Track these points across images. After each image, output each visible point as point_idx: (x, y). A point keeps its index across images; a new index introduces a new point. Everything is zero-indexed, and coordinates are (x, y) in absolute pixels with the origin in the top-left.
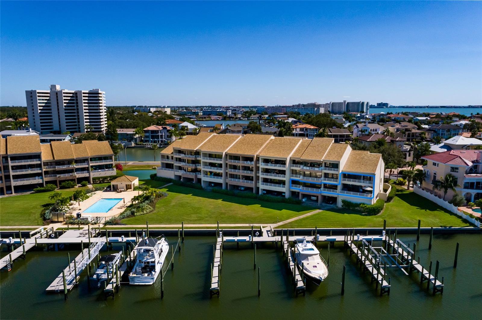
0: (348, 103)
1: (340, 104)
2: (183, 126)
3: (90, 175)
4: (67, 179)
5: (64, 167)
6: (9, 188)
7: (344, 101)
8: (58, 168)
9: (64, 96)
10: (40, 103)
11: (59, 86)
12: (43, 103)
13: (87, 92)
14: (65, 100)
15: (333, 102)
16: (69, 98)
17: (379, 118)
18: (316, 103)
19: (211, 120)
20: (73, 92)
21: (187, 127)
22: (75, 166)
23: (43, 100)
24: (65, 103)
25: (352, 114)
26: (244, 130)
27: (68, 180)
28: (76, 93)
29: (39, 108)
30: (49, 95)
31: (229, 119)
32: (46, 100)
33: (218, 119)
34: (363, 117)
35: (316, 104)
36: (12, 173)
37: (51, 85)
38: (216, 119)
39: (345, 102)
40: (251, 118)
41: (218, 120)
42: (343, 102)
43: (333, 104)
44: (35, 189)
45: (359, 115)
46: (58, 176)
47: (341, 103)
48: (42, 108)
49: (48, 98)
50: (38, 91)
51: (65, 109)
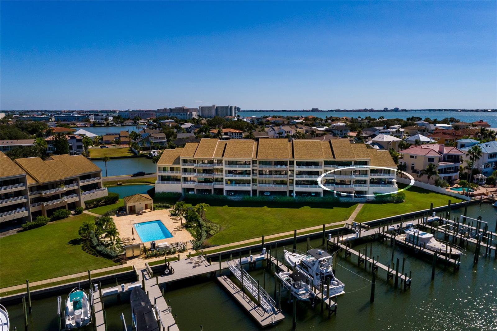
0: (217, 107)
1: (209, 108)
2: (80, 134)
3: (80, 198)
5: (51, 192)
8: (45, 193)
21: (85, 135)
22: (65, 189)
25: (228, 118)
27: (59, 208)
35: (185, 108)
38: (84, 125)
40: (125, 123)
42: (212, 106)
43: (202, 109)
46: (45, 204)
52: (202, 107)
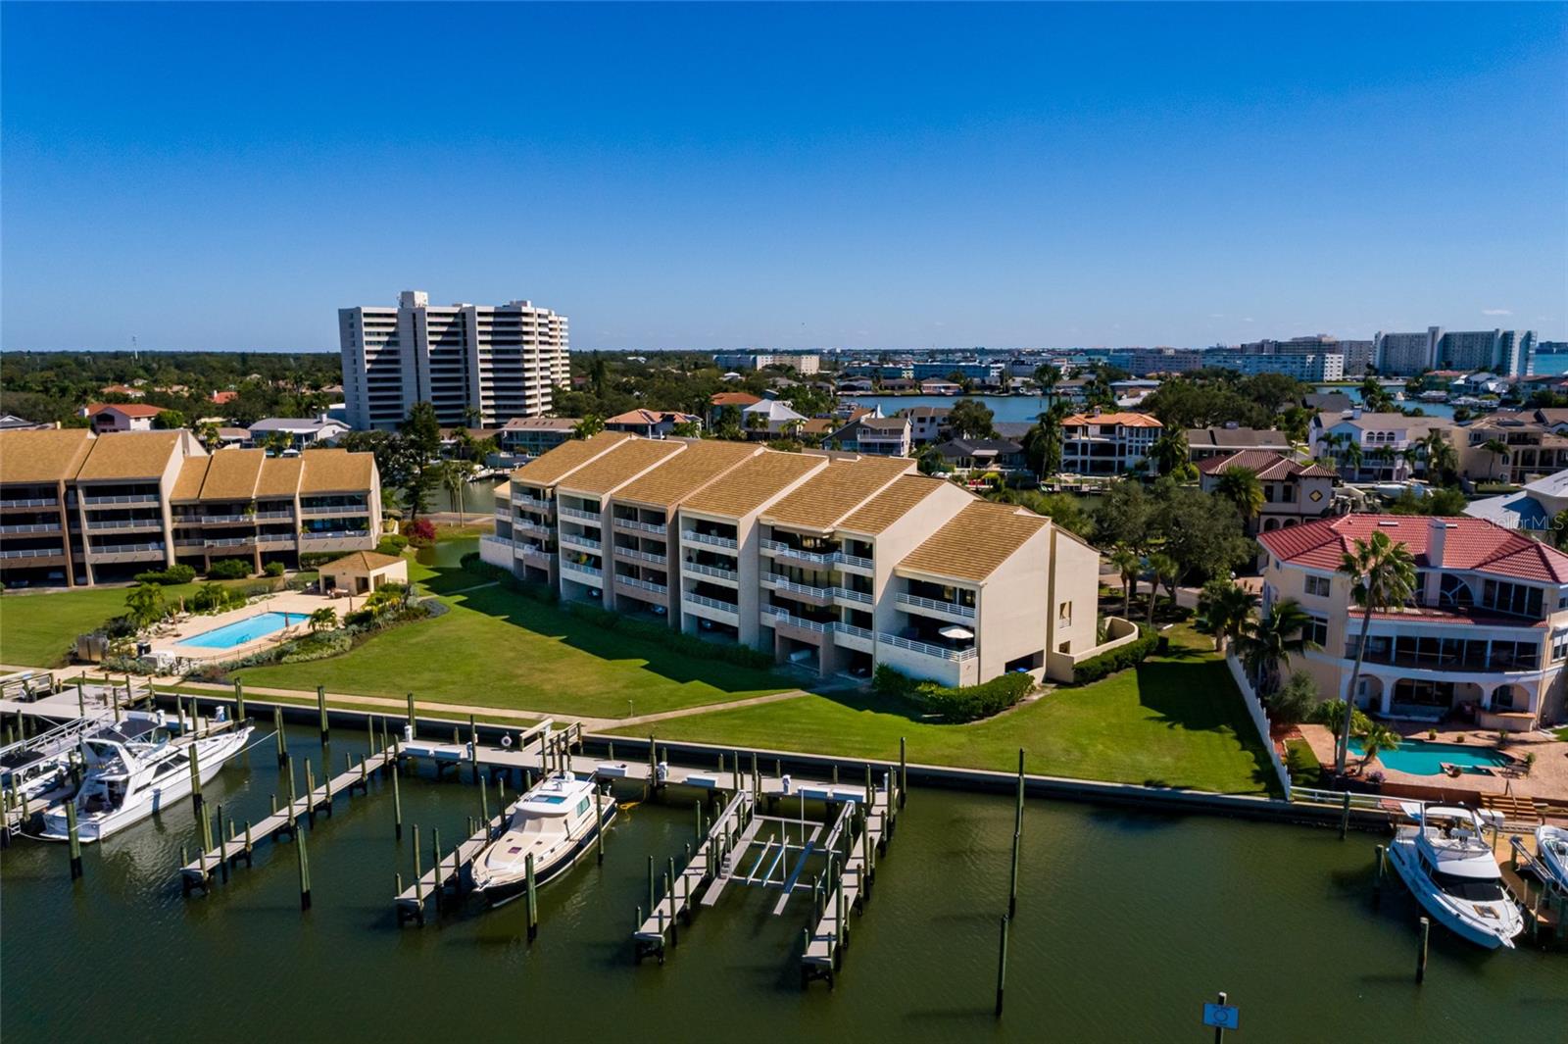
0: (1446, 336)
1: (1416, 340)
2: (753, 413)
3: (296, 545)
4: (231, 553)
5: (225, 521)
6: (80, 570)
7: (1430, 328)
8: (207, 521)
9: (430, 324)
10: (372, 341)
11: (426, 294)
12: (379, 343)
13: (491, 309)
14: (431, 333)
15: (1389, 332)
16: (444, 329)
17: (1530, 391)
18: (1325, 336)
19: (922, 395)
20: (456, 310)
21: (765, 415)
22: (255, 519)
23: (379, 334)
24: (431, 343)
25: (1437, 376)
26: (940, 428)
27: (231, 557)
28: (462, 315)
29: (367, 357)
30: (394, 320)
31: (979, 392)
32: (388, 334)
33: (943, 391)
34: (1476, 388)
35: (1324, 340)
36: (87, 529)
37: (403, 293)
38: (935, 392)
39: (1434, 331)
40: (1059, 388)
41: (944, 395)
42: (1426, 331)
43: (1388, 342)
44: (139, 576)
45: (1462, 382)
46: (207, 543)
47: (1418, 336)
48: (373, 357)
49: (392, 329)
50: (364, 310)
51: (433, 361)
52: (1387, 336)
